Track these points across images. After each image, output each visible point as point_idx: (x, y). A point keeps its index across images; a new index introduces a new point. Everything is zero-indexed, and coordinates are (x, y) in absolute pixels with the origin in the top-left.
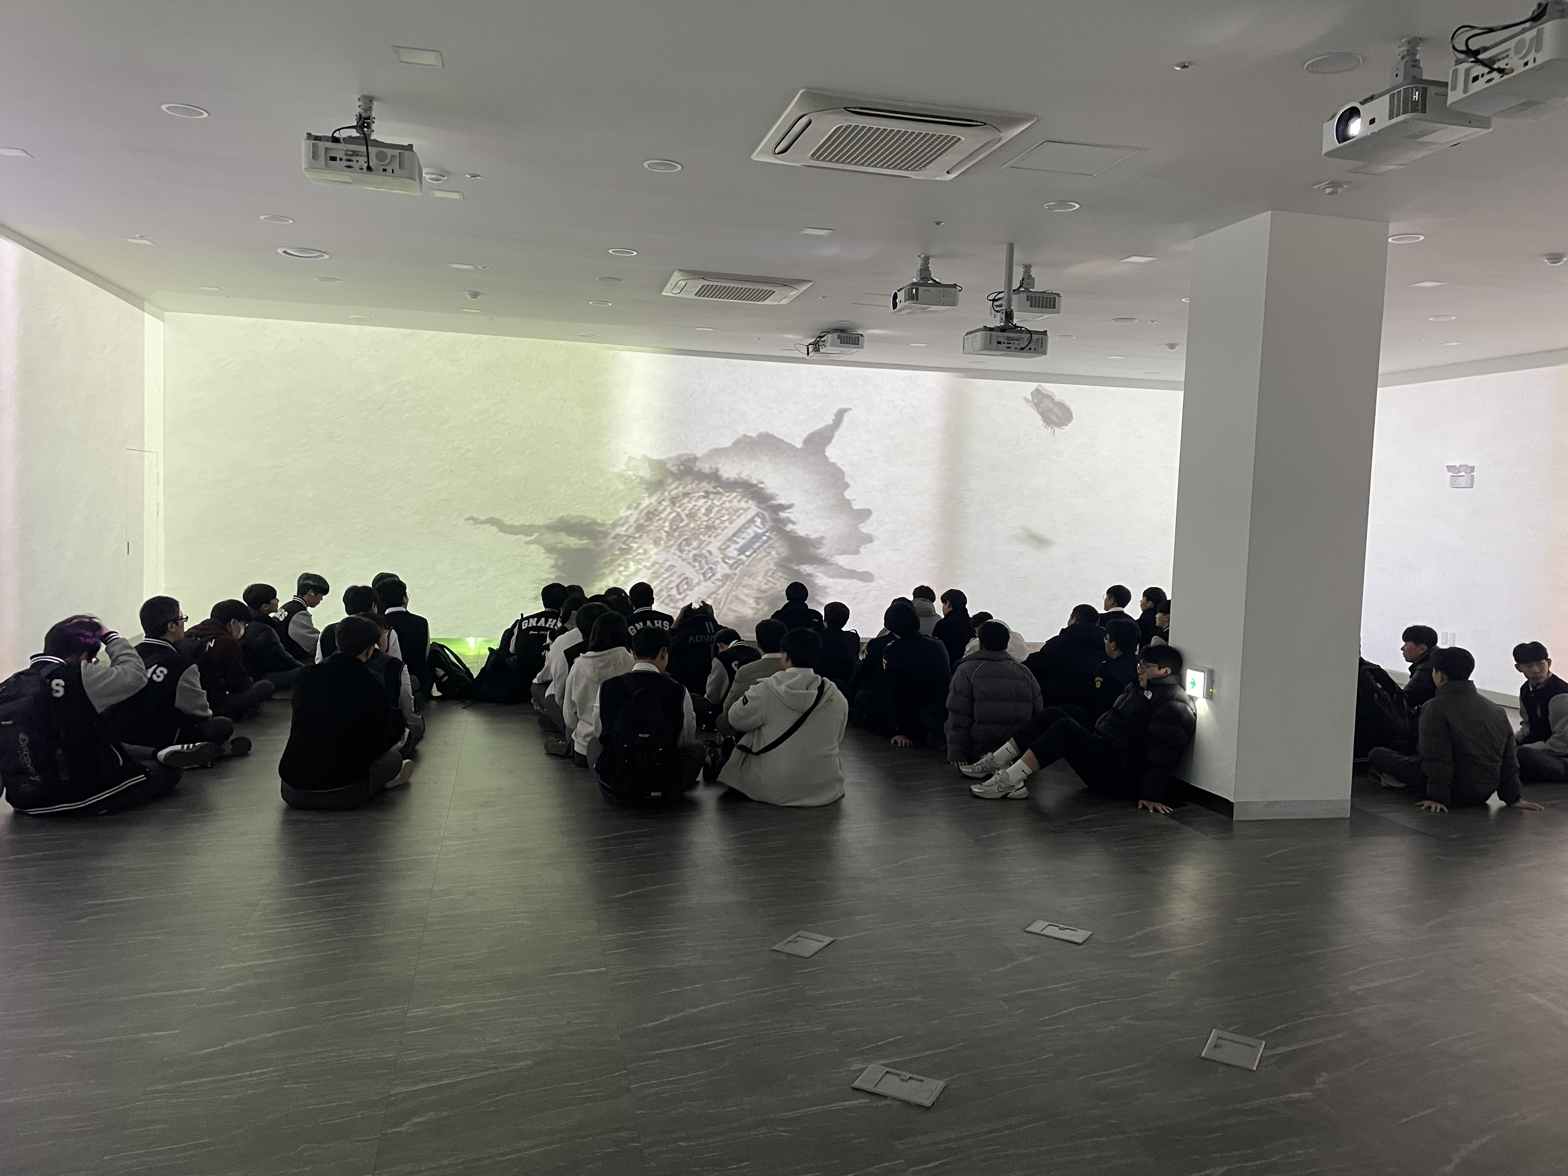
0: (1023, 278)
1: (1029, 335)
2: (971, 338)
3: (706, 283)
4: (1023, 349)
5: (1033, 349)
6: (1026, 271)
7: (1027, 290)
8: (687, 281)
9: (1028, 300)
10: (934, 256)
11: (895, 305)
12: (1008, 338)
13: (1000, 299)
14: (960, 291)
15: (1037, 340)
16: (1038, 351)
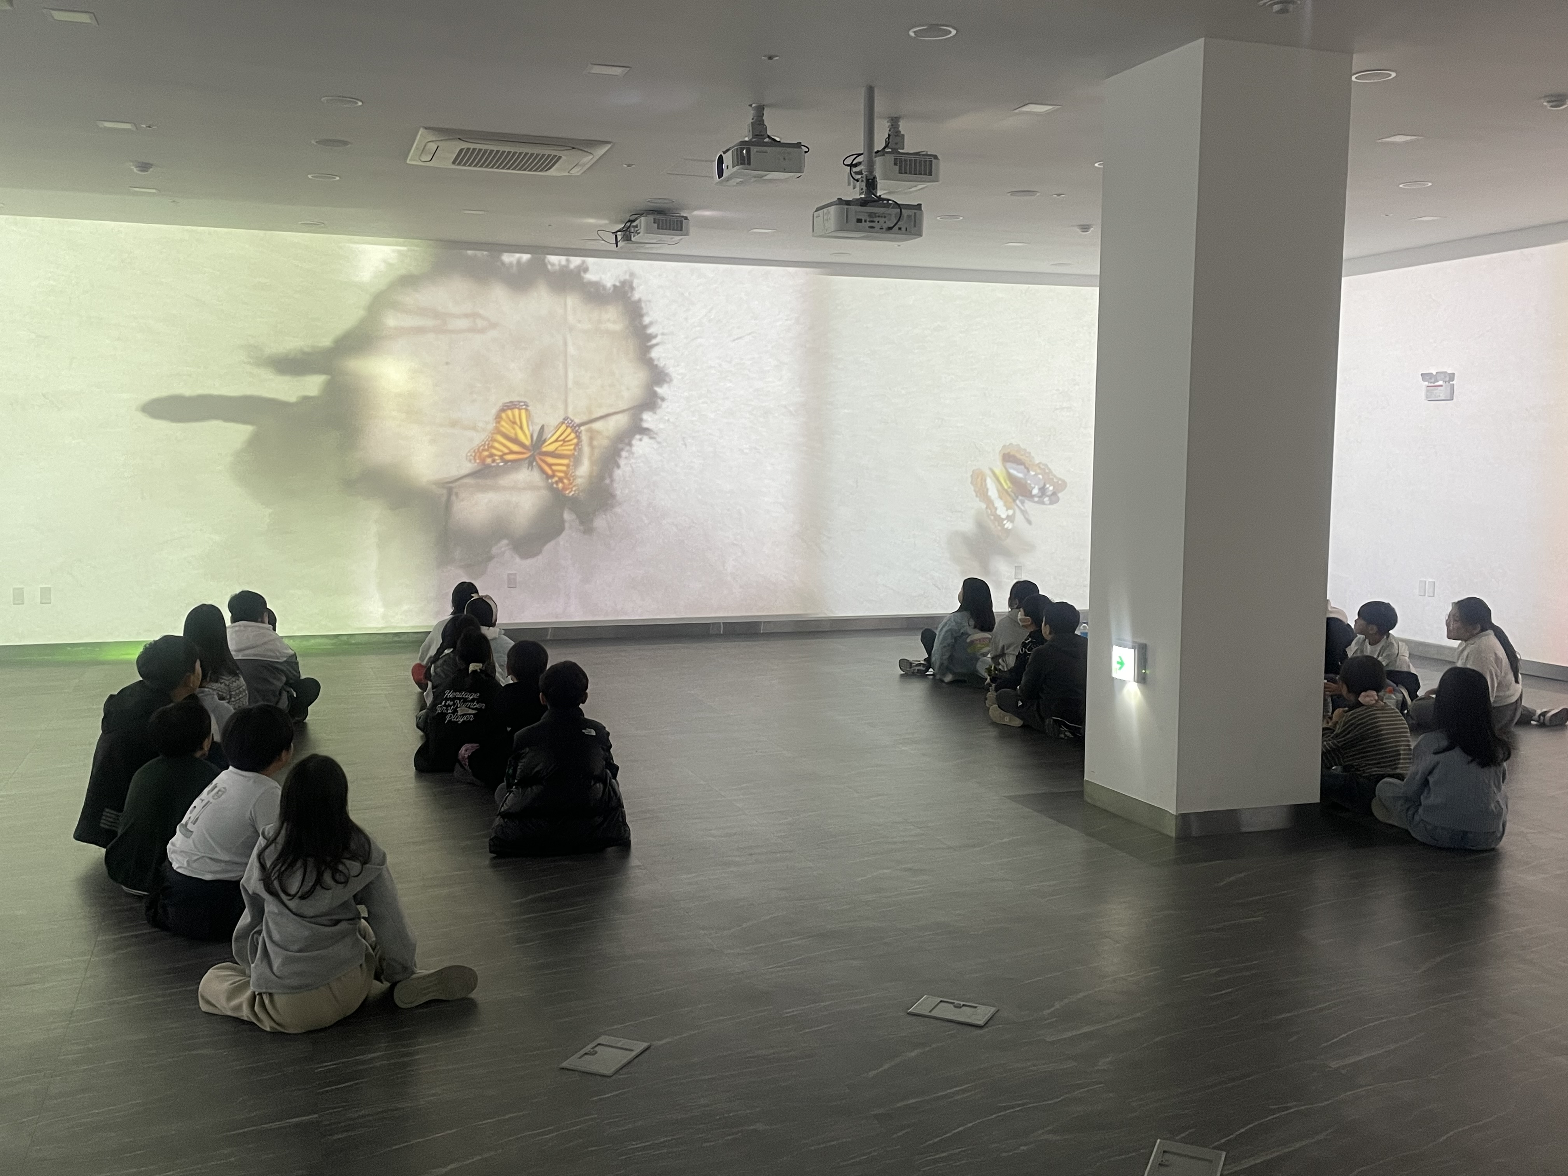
0: (889, 135)
1: (899, 210)
2: (821, 215)
3: (465, 145)
4: (890, 228)
5: (903, 229)
6: (892, 125)
7: (895, 151)
8: (439, 143)
9: (895, 164)
10: (769, 106)
11: (720, 174)
12: (871, 215)
13: (860, 163)
14: (806, 152)
15: (909, 216)
16: (910, 232)
